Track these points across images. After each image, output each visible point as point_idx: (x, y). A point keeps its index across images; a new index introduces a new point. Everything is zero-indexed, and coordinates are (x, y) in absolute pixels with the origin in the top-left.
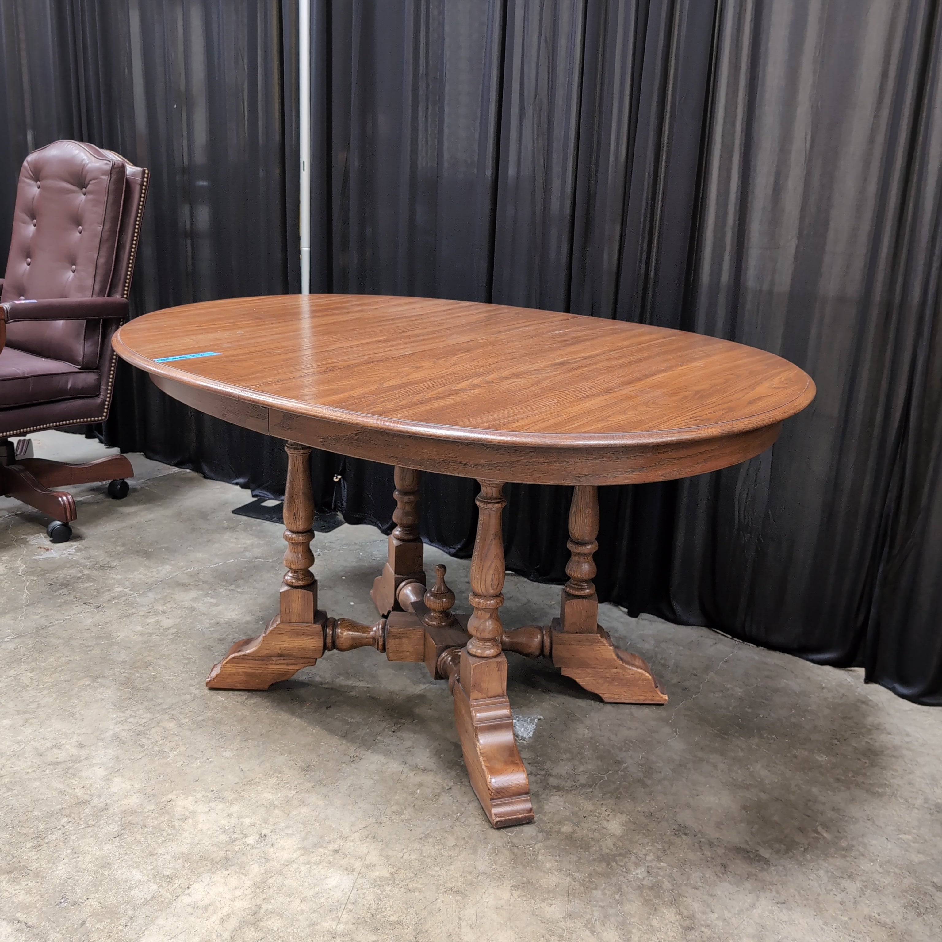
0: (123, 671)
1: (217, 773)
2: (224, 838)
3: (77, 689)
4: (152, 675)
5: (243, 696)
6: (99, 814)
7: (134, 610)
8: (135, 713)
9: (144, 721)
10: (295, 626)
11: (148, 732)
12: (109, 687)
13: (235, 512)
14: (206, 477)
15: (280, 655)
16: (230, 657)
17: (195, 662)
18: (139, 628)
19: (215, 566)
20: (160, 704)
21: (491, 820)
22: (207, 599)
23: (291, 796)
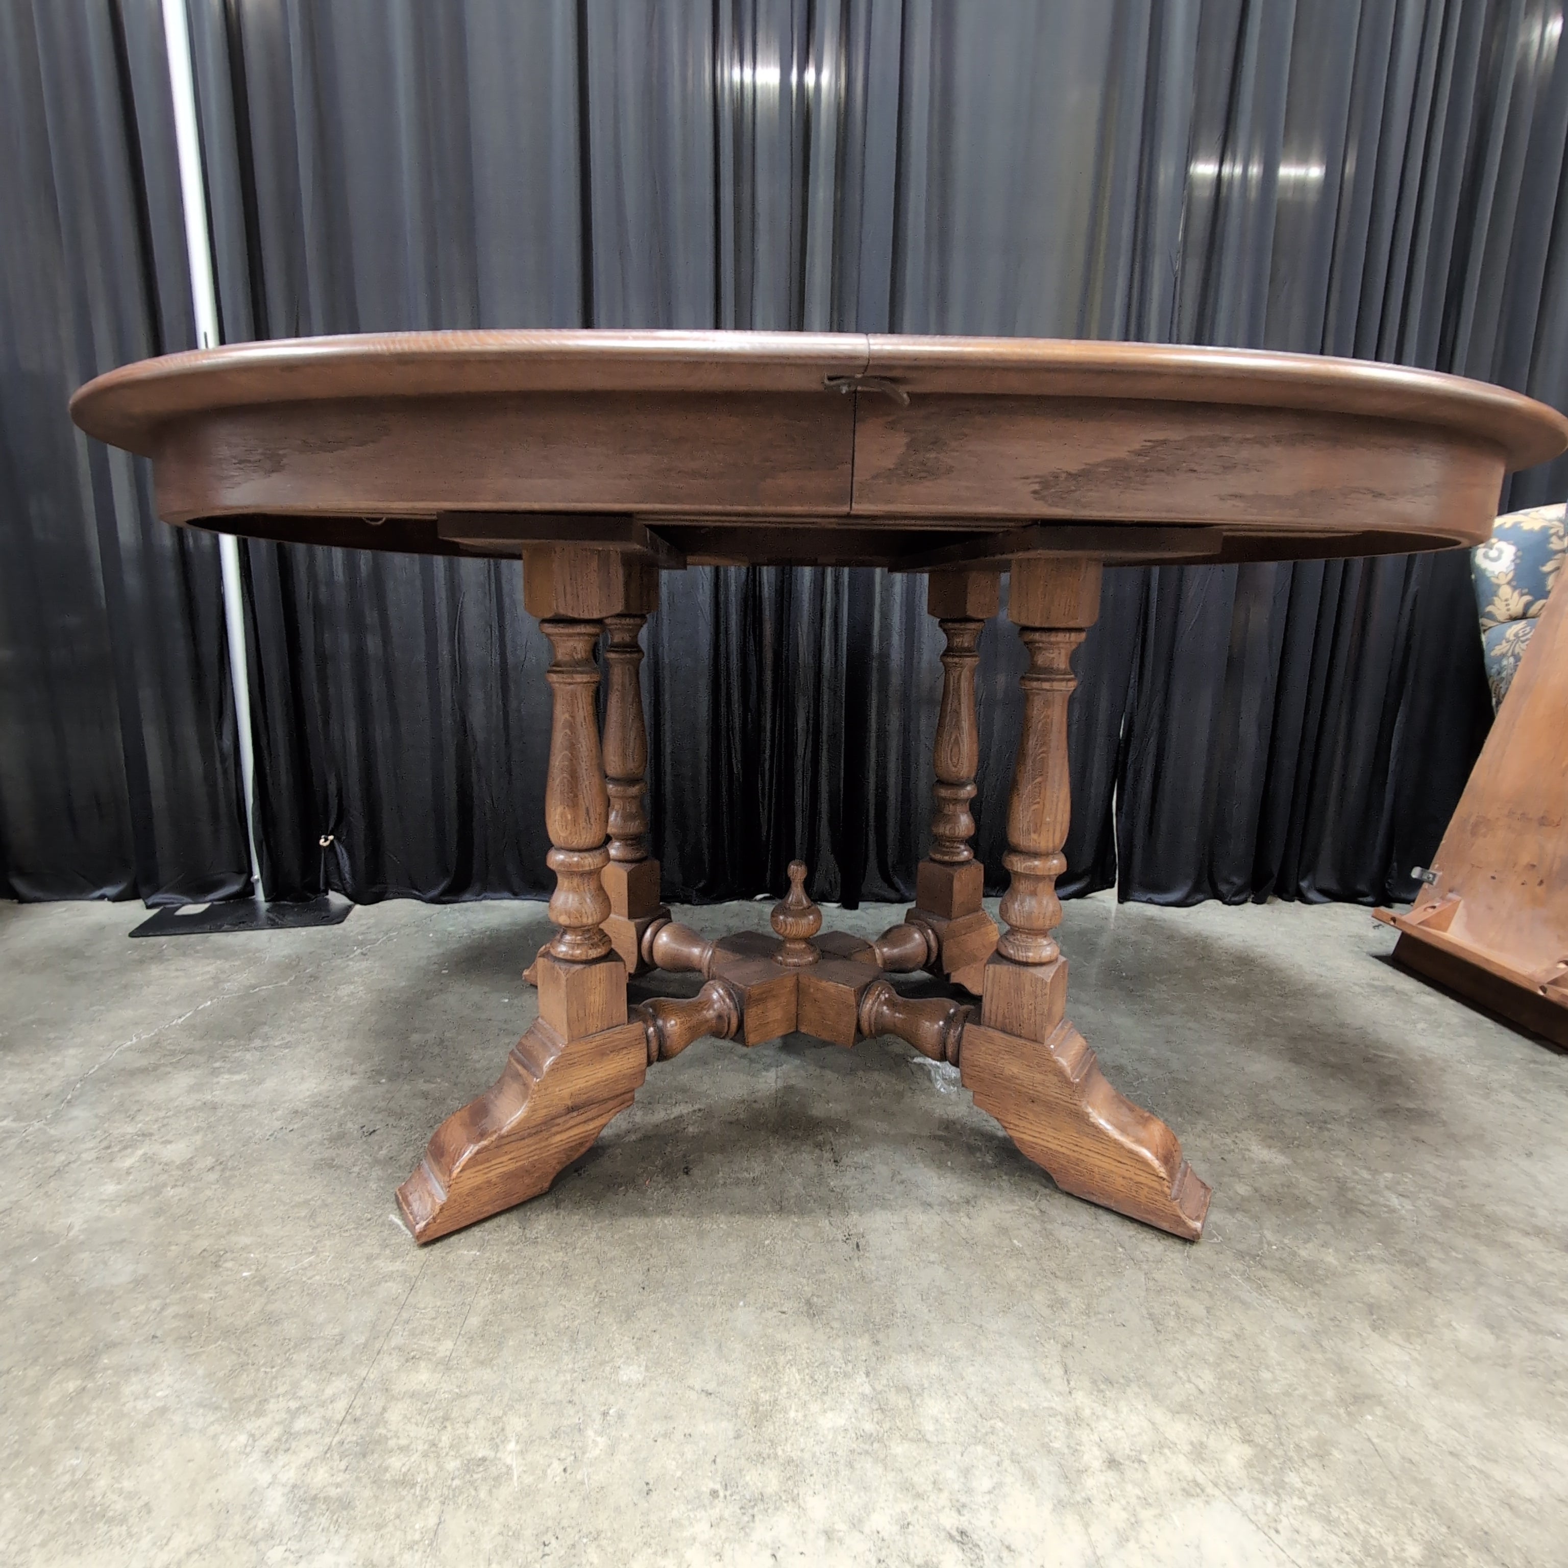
0: (155, 1304)
1: (666, 1435)
3: (51, 1423)
4: (245, 1279)
5: (509, 1226)
7: (61, 1158)
8: (295, 1397)
9: (341, 1405)
10: (598, 1039)
11: (381, 1430)
12: (154, 1366)
13: (132, 935)
14: (23, 900)
15: (571, 1109)
16: (467, 1155)
17: (325, 1205)
18: (110, 1188)
19: (180, 1021)
20: (340, 1340)
21: (1179, 1231)
22: (224, 1079)
23: (867, 1389)
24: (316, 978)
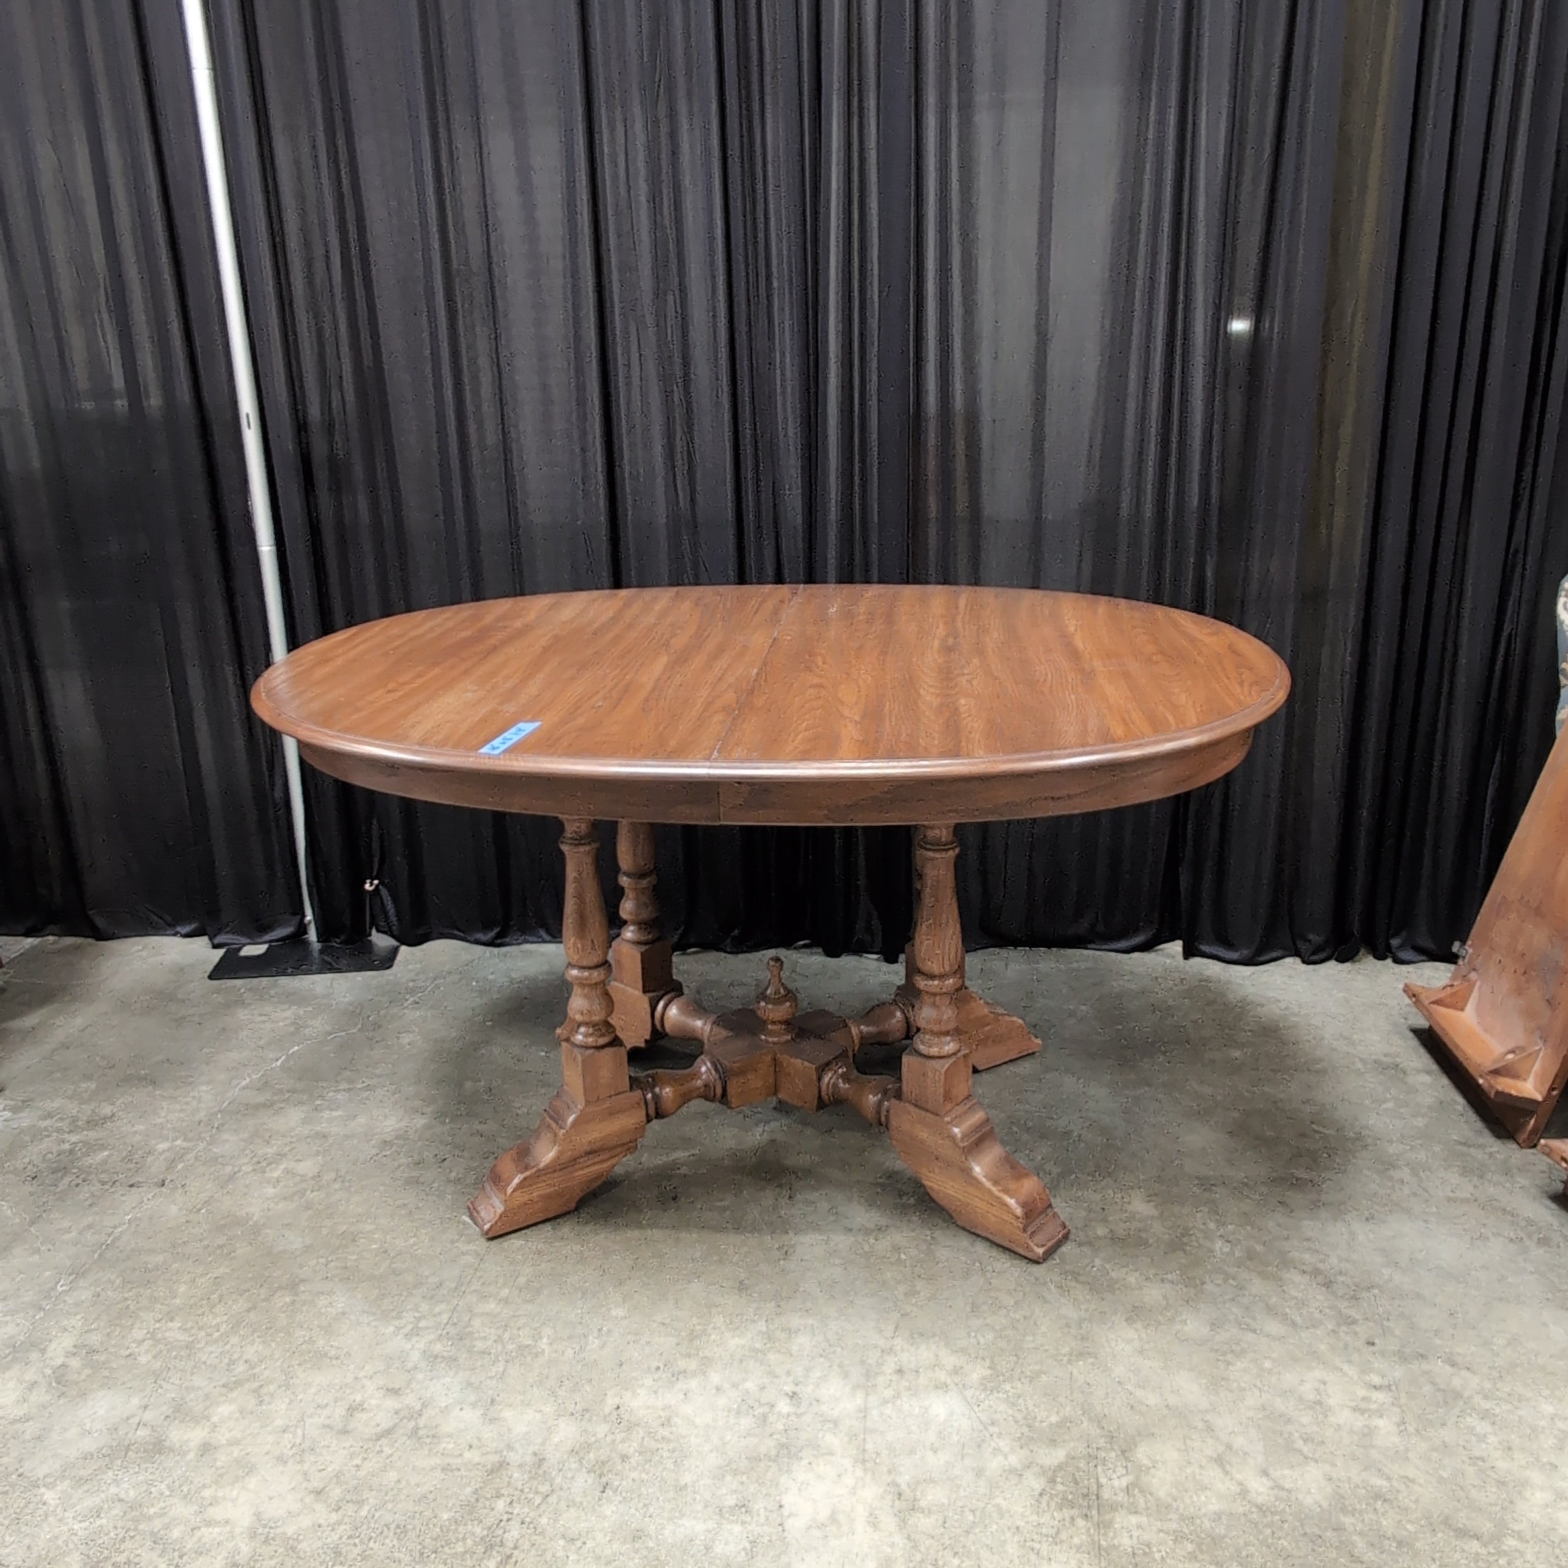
0: (322, 1260)
1: (635, 1341)
2: (746, 1422)
3: (282, 1315)
4: (375, 1249)
5: (547, 1227)
6: (541, 1472)
7: (228, 1169)
8: (417, 1311)
9: (445, 1318)
10: (607, 1104)
11: (470, 1329)
12: (332, 1292)
13: (211, 977)
15: (589, 1153)
16: (516, 1181)
17: (418, 1208)
18: (270, 1191)
19: (279, 1063)
20: (440, 1285)
21: (1029, 1255)
22: (326, 1114)
23: (764, 1329)
24: (379, 1027)
